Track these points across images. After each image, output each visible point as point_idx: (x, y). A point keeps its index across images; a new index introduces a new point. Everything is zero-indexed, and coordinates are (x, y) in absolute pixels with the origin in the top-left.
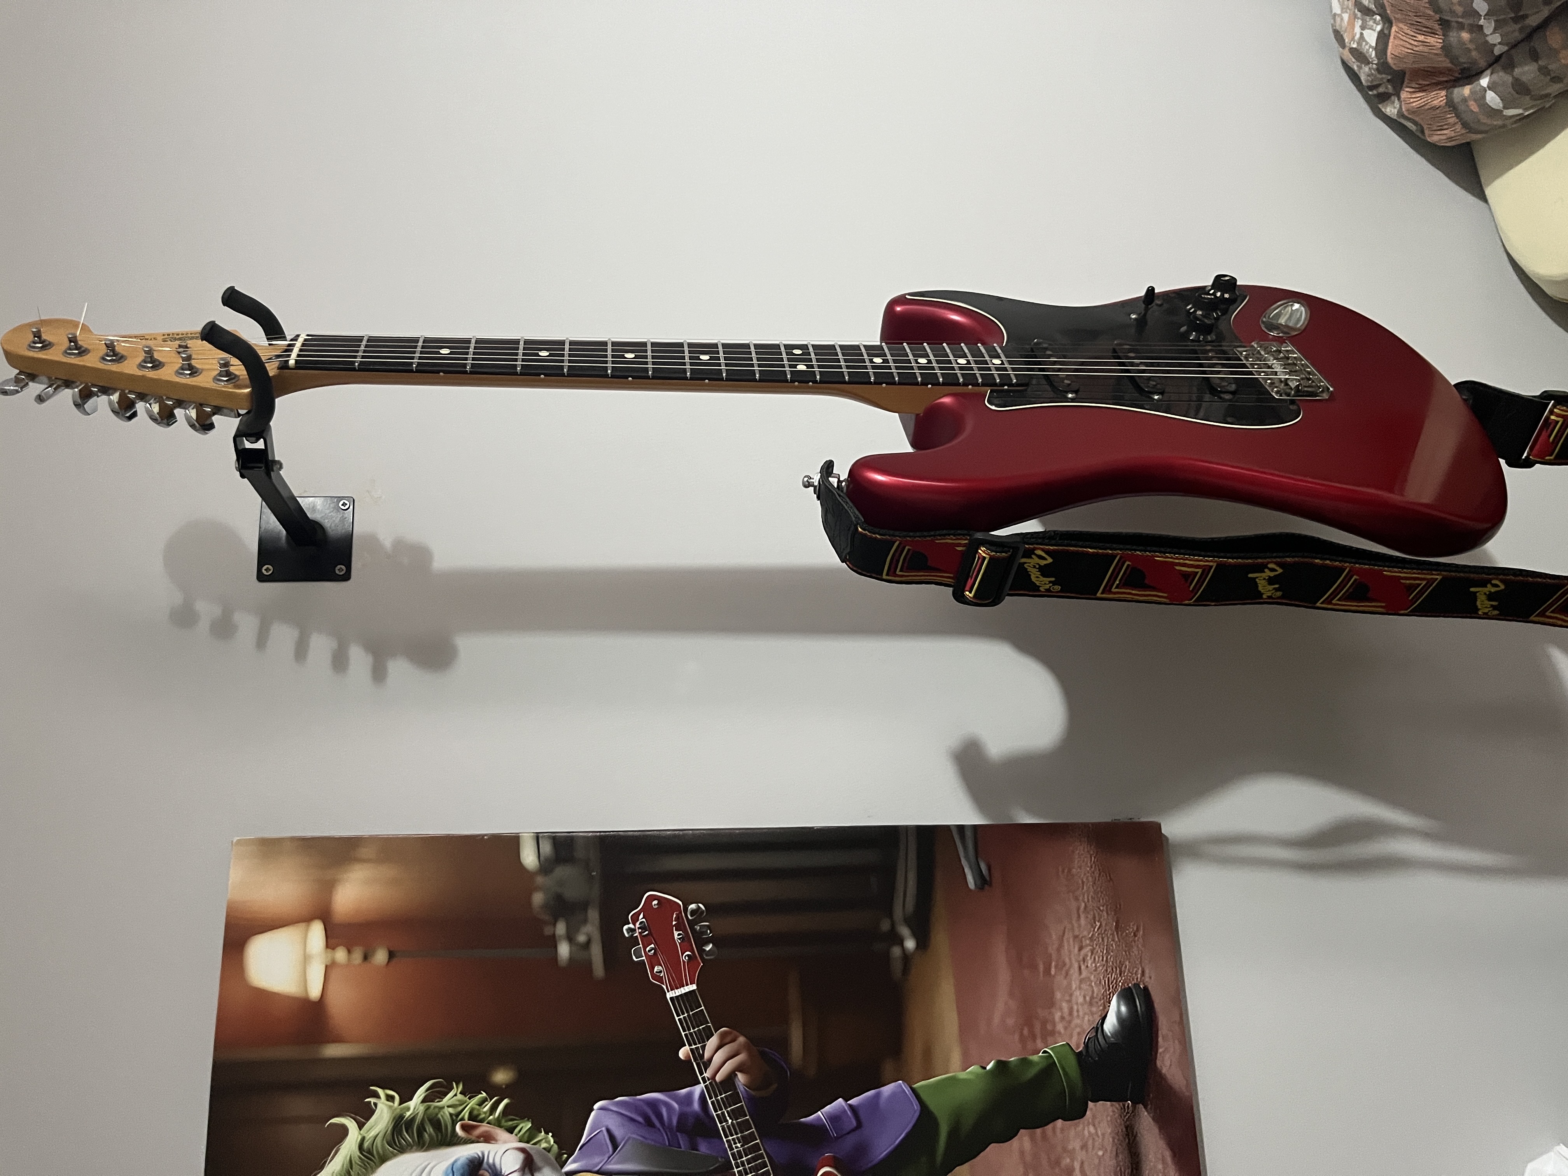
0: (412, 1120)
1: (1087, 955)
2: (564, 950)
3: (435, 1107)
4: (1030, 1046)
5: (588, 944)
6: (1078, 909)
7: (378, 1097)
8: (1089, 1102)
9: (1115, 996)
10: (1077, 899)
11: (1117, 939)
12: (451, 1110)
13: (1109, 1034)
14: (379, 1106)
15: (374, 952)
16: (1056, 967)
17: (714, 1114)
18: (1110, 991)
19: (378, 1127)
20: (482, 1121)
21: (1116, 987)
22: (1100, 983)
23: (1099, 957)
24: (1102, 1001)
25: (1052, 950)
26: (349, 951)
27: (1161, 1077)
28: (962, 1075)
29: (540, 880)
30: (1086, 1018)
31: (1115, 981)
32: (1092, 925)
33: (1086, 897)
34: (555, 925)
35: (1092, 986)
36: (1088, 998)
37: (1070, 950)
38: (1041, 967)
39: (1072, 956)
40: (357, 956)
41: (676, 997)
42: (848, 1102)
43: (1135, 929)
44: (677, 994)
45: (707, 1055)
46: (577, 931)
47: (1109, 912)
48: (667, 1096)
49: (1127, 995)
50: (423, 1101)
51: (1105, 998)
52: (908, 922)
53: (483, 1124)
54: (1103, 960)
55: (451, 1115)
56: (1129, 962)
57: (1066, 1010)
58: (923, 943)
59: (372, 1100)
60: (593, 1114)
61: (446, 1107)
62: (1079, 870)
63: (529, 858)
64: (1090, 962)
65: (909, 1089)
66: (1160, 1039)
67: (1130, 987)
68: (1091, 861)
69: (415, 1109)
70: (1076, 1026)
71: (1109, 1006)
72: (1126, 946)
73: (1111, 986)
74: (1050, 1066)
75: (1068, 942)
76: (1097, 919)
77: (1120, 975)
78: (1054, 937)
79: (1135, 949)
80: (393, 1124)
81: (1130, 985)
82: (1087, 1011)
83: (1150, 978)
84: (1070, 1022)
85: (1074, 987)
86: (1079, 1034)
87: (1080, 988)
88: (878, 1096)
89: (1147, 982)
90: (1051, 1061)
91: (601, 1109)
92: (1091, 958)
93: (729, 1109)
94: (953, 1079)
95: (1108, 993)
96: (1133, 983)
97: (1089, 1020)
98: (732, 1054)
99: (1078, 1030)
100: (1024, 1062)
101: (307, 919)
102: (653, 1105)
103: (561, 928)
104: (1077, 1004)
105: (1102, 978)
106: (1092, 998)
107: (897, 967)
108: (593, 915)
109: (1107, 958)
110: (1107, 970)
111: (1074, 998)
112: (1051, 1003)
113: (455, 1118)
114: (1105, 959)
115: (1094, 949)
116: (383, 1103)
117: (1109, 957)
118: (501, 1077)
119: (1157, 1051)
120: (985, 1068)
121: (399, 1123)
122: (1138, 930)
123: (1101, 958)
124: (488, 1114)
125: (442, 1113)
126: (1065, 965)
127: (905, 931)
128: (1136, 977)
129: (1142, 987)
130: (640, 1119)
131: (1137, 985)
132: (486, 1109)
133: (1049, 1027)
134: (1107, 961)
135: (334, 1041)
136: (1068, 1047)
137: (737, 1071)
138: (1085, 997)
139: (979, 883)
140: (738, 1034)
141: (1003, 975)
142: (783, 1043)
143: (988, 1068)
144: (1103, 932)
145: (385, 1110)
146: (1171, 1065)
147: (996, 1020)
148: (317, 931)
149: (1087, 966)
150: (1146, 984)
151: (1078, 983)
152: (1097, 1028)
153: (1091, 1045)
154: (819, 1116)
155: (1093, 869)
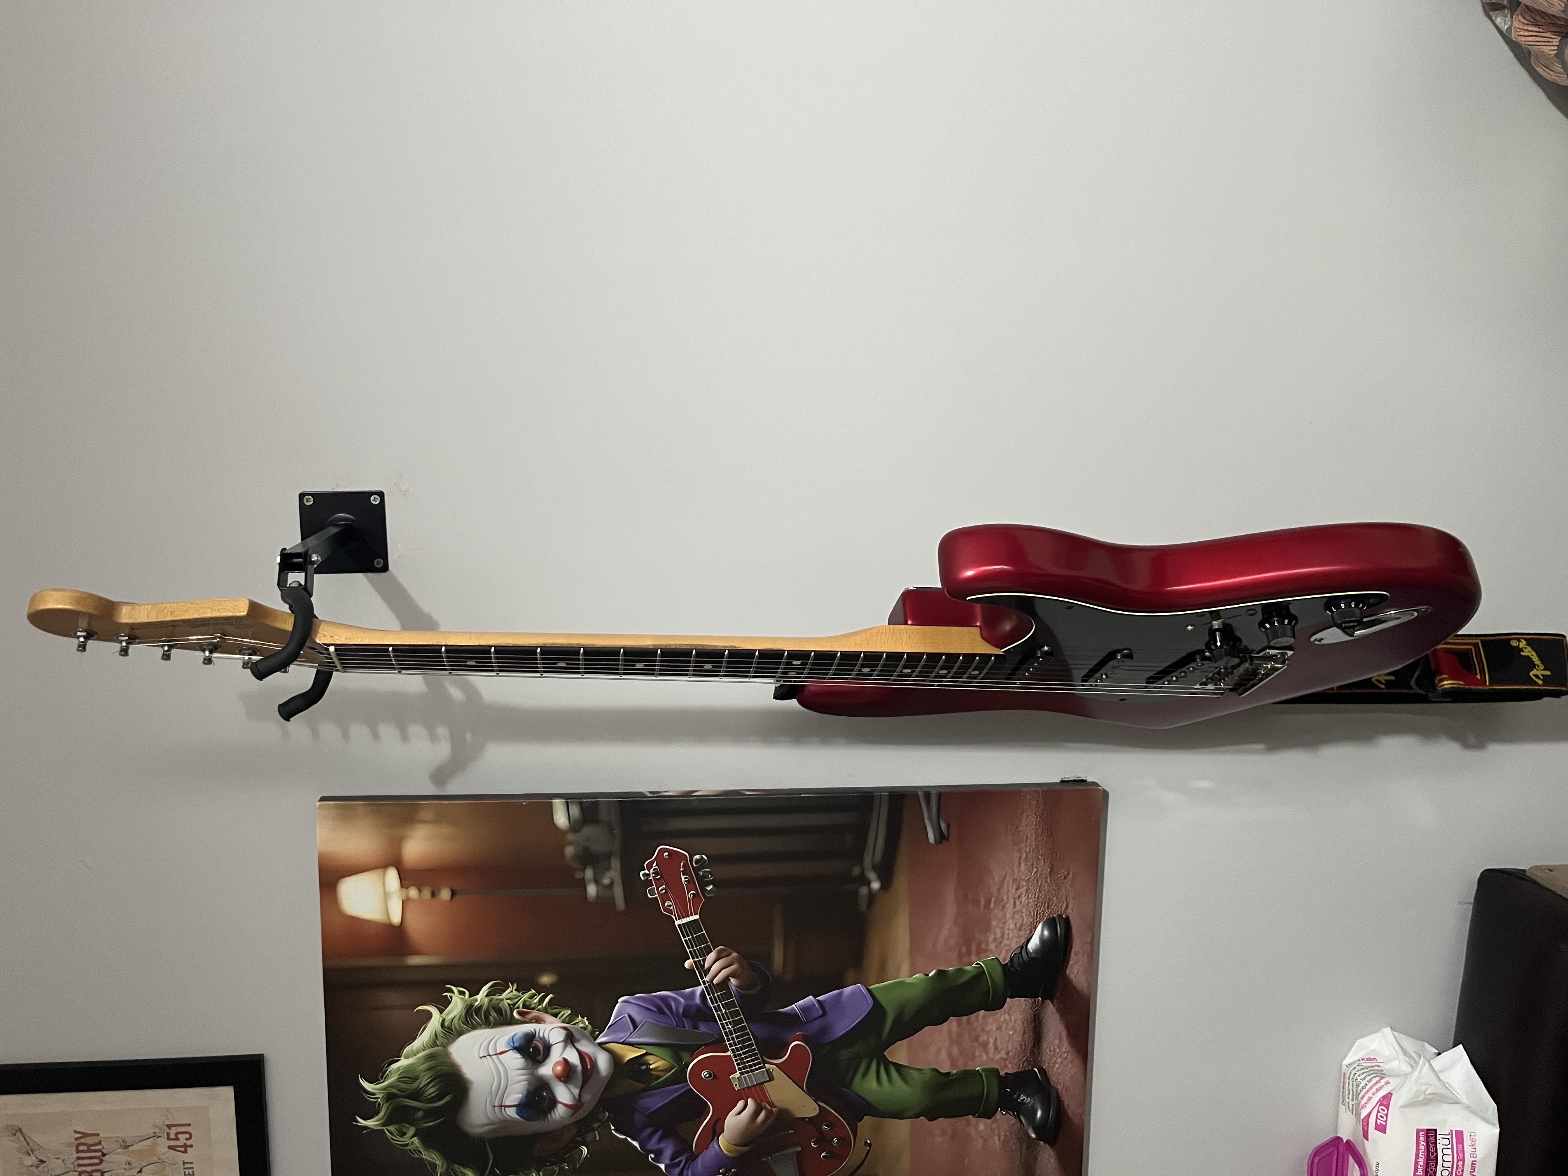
0: (480, 1008)
1: (1022, 894)
2: (592, 890)
3: (497, 1000)
4: (965, 960)
5: (612, 884)
6: (1020, 858)
7: (453, 992)
8: (1008, 999)
9: (1041, 924)
10: (1020, 851)
11: (1049, 881)
12: (509, 1001)
13: (1031, 951)
14: (454, 998)
15: (439, 890)
16: (995, 902)
17: (712, 1006)
18: (1038, 920)
19: (454, 1013)
20: (533, 1009)
21: (1042, 917)
22: (1030, 913)
23: (1032, 895)
24: (1030, 928)
25: (994, 890)
26: (420, 890)
27: (1068, 981)
28: (909, 980)
29: (571, 837)
30: (1015, 940)
31: (1042, 913)
32: (1030, 871)
33: (1028, 849)
34: (584, 870)
35: (1023, 917)
36: (1018, 925)
37: (1009, 888)
38: (983, 902)
39: (1010, 894)
40: (427, 893)
41: (683, 924)
42: (817, 998)
43: (1066, 873)
44: (684, 922)
45: (706, 966)
46: (603, 874)
47: (1046, 861)
48: (674, 993)
49: (1051, 923)
50: (487, 996)
51: (1032, 925)
52: (875, 868)
53: (534, 1011)
54: (1035, 897)
55: (509, 1004)
56: (1057, 899)
57: (999, 935)
58: (886, 884)
59: (448, 994)
60: (618, 1005)
61: (505, 1000)
62: (1025, 828)
63: (561, 819)
64: (1024, 899)
65: (865, 989)
66: (1072, 955)
67: (1054, 917)
68: (1037, 820)
69: (481, 1000)
70: (1006, 945)
71: (1035, 931)
72: (1056, 887)
73: (1038, 917)
74: (980, 974)
75: (1008, 885)
76: (1035, 866)
77: (1048, 908)
78: (996, 878)
79: (1063, 888)
80: (466, 1010)
81: (1054, 915)
82: (1016, 934)
83: (1072, 910)
84: (1001, 942)
85: (1008, 916)
86: (1007, 951)
87: (1013, 918)
88: (840, 994)
89: (1069, 913)
90: (981, 970)
91: (623, 1002)
92: (1025, 896)
93: (723, 1003)
94: (902, 982)
95: (1035, 921)
96: (1057, 913)
97: (1017, 941)
98: (726, 965)
99: (1007, 948)
100: (960, 971)
101: (385, 866)
102: (664, 999)
103: (589, 873)
104: (1009, 929)
105: (1032, 910)
106: (1022, 925)
107: (863, 904)
108: (616, 864)
109: (1039, 895)
110: (1037, 905)
111: (1006, 926)
112: (987, 929)
113: (512, 1007)
114: (1037, 896)
115: (1029, 889)
116: (457, 996)
117: (1040, 895)
118: (546, 979)
119: (1068, 963)
120: (928, 975)
121: (470, 1010)
122: (1068, 874)
123: (1033, 896)
124: (537, 1004)
125: (502, 1003)
126: (1002, 900)
127: (872, 875)
128: (1060, 910)
129: (1064, 917)
130: (654, 1009)
131: (1060, 916)
132: (535, 1001)
133: (983, 946)
134: (1038, 897)
135: (414, 954)
136: (996, 960)
137: (731, 977)
138: (1016, 924)
139: (938, 840)
140: (732, 951)
141: (951, 908)
142: (768, 957)
143: (930, 975)
144: (1038, 876)
145: (459, 1001)
146: (1077, 973)
147: (941, 940)
148: (392, 875)
149: (1021, 902)
150: (1068, 915)
151: (1011, 913)
152: (1022, 947)
153: (1015, 959)
154: (794, 1008)
155: (1037, 827)
